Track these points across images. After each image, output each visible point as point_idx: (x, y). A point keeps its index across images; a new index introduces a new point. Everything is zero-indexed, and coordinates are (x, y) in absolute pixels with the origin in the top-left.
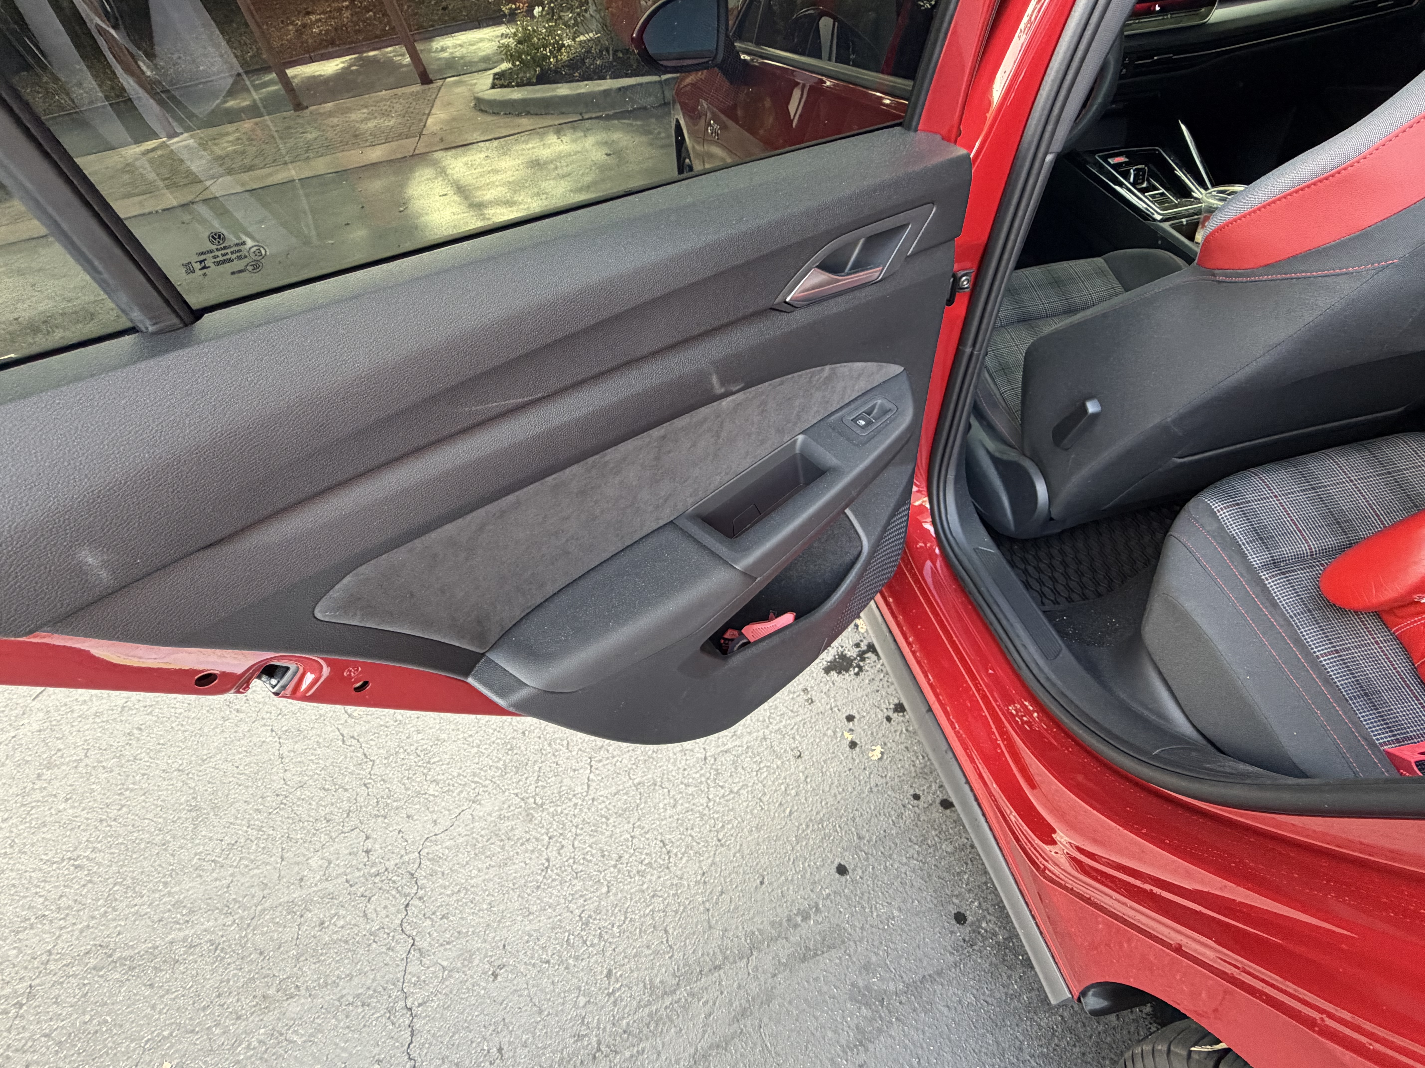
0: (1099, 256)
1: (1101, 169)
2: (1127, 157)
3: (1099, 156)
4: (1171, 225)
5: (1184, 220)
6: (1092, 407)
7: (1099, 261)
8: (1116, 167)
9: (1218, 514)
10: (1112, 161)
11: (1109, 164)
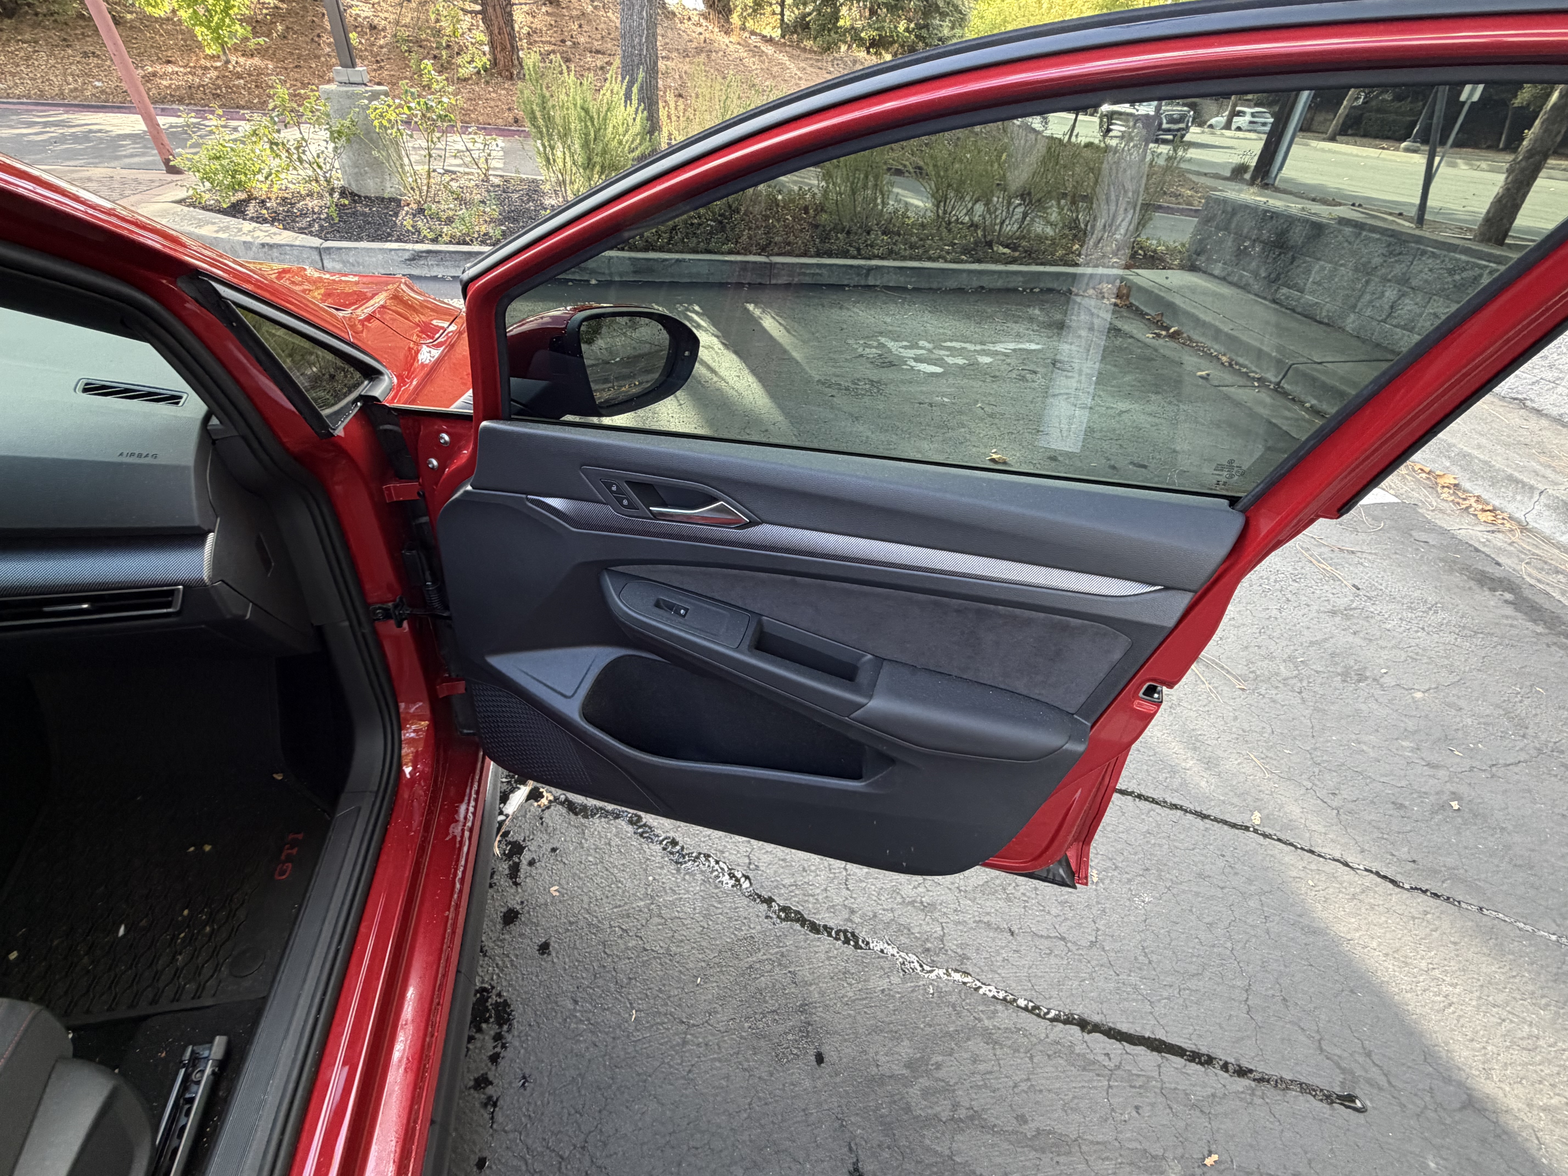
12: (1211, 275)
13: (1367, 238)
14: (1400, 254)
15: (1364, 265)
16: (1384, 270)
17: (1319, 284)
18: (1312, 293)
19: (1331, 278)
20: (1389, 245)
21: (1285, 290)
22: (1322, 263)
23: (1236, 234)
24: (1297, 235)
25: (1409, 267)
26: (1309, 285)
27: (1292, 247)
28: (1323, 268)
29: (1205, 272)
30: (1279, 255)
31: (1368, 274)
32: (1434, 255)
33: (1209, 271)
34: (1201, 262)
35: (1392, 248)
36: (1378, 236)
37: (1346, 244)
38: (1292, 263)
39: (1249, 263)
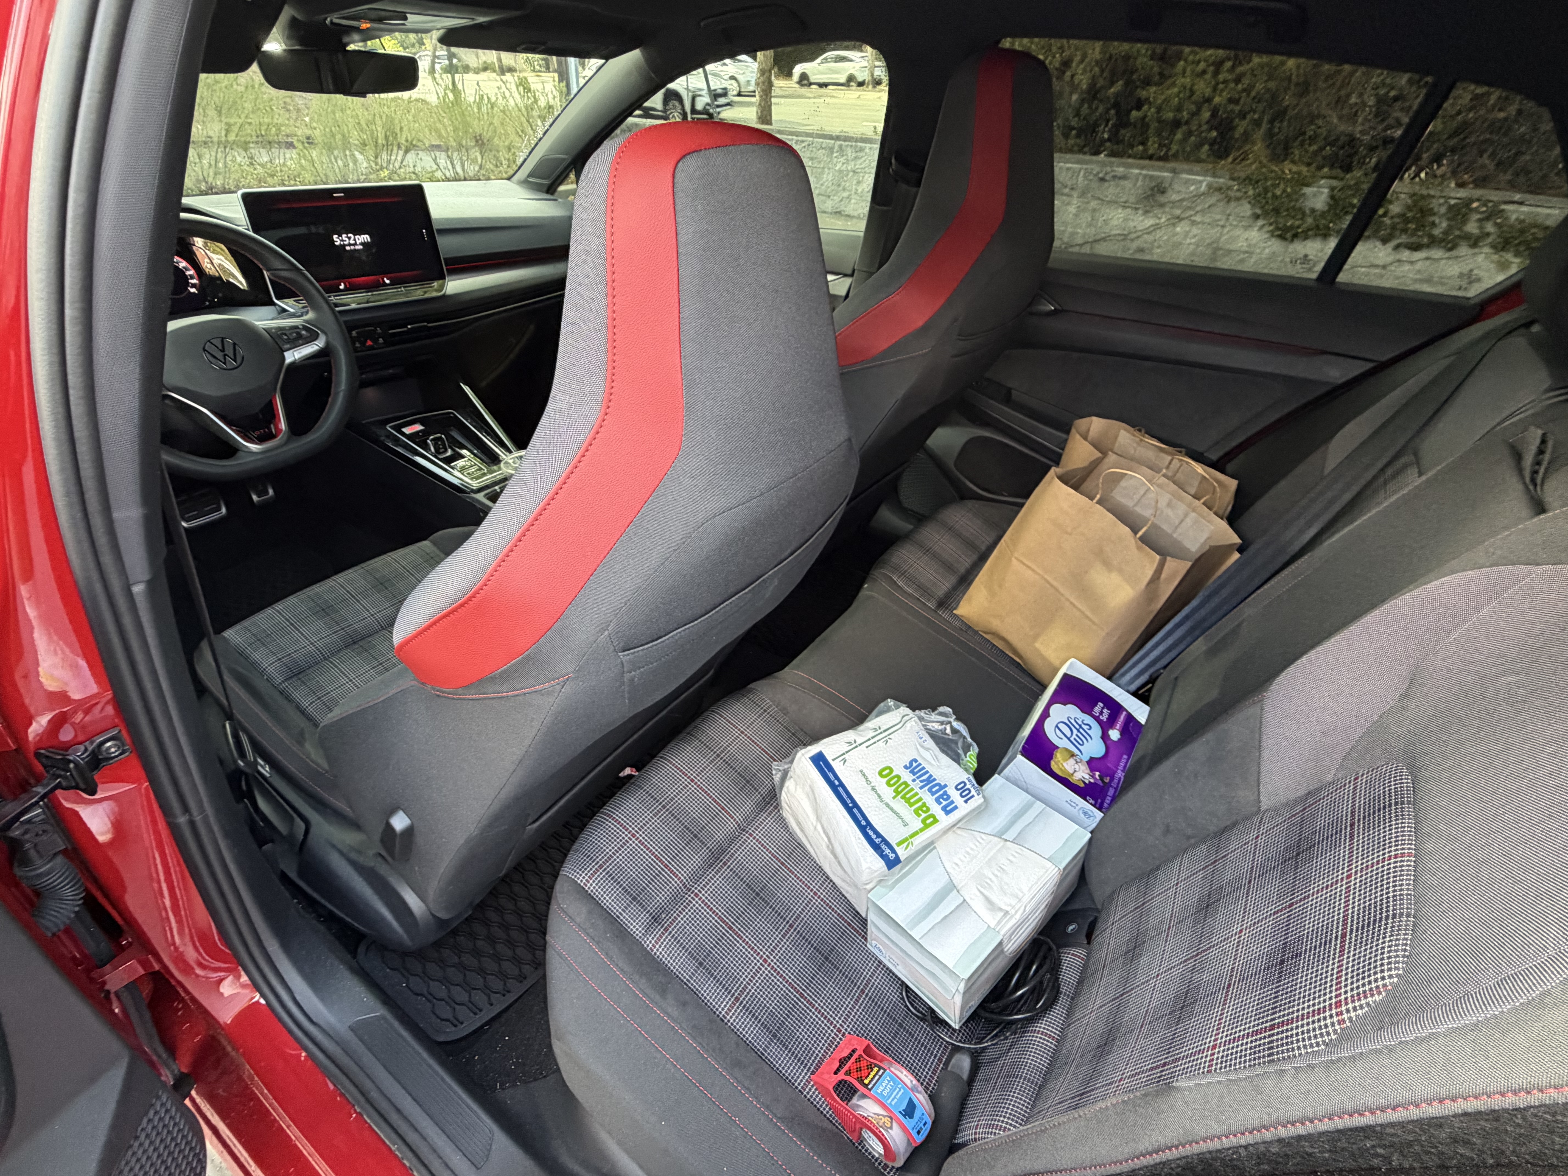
0: (425, 539)
1: (397, 441)
2: (423, 425)
3: (392, 427)
4: (485, 496)
5: (496, 487)
6: (399, 822)
7: (426, 544)
8: (411, 437)
9: (587, 888)
10: (407, 430)
11: (403, 434)
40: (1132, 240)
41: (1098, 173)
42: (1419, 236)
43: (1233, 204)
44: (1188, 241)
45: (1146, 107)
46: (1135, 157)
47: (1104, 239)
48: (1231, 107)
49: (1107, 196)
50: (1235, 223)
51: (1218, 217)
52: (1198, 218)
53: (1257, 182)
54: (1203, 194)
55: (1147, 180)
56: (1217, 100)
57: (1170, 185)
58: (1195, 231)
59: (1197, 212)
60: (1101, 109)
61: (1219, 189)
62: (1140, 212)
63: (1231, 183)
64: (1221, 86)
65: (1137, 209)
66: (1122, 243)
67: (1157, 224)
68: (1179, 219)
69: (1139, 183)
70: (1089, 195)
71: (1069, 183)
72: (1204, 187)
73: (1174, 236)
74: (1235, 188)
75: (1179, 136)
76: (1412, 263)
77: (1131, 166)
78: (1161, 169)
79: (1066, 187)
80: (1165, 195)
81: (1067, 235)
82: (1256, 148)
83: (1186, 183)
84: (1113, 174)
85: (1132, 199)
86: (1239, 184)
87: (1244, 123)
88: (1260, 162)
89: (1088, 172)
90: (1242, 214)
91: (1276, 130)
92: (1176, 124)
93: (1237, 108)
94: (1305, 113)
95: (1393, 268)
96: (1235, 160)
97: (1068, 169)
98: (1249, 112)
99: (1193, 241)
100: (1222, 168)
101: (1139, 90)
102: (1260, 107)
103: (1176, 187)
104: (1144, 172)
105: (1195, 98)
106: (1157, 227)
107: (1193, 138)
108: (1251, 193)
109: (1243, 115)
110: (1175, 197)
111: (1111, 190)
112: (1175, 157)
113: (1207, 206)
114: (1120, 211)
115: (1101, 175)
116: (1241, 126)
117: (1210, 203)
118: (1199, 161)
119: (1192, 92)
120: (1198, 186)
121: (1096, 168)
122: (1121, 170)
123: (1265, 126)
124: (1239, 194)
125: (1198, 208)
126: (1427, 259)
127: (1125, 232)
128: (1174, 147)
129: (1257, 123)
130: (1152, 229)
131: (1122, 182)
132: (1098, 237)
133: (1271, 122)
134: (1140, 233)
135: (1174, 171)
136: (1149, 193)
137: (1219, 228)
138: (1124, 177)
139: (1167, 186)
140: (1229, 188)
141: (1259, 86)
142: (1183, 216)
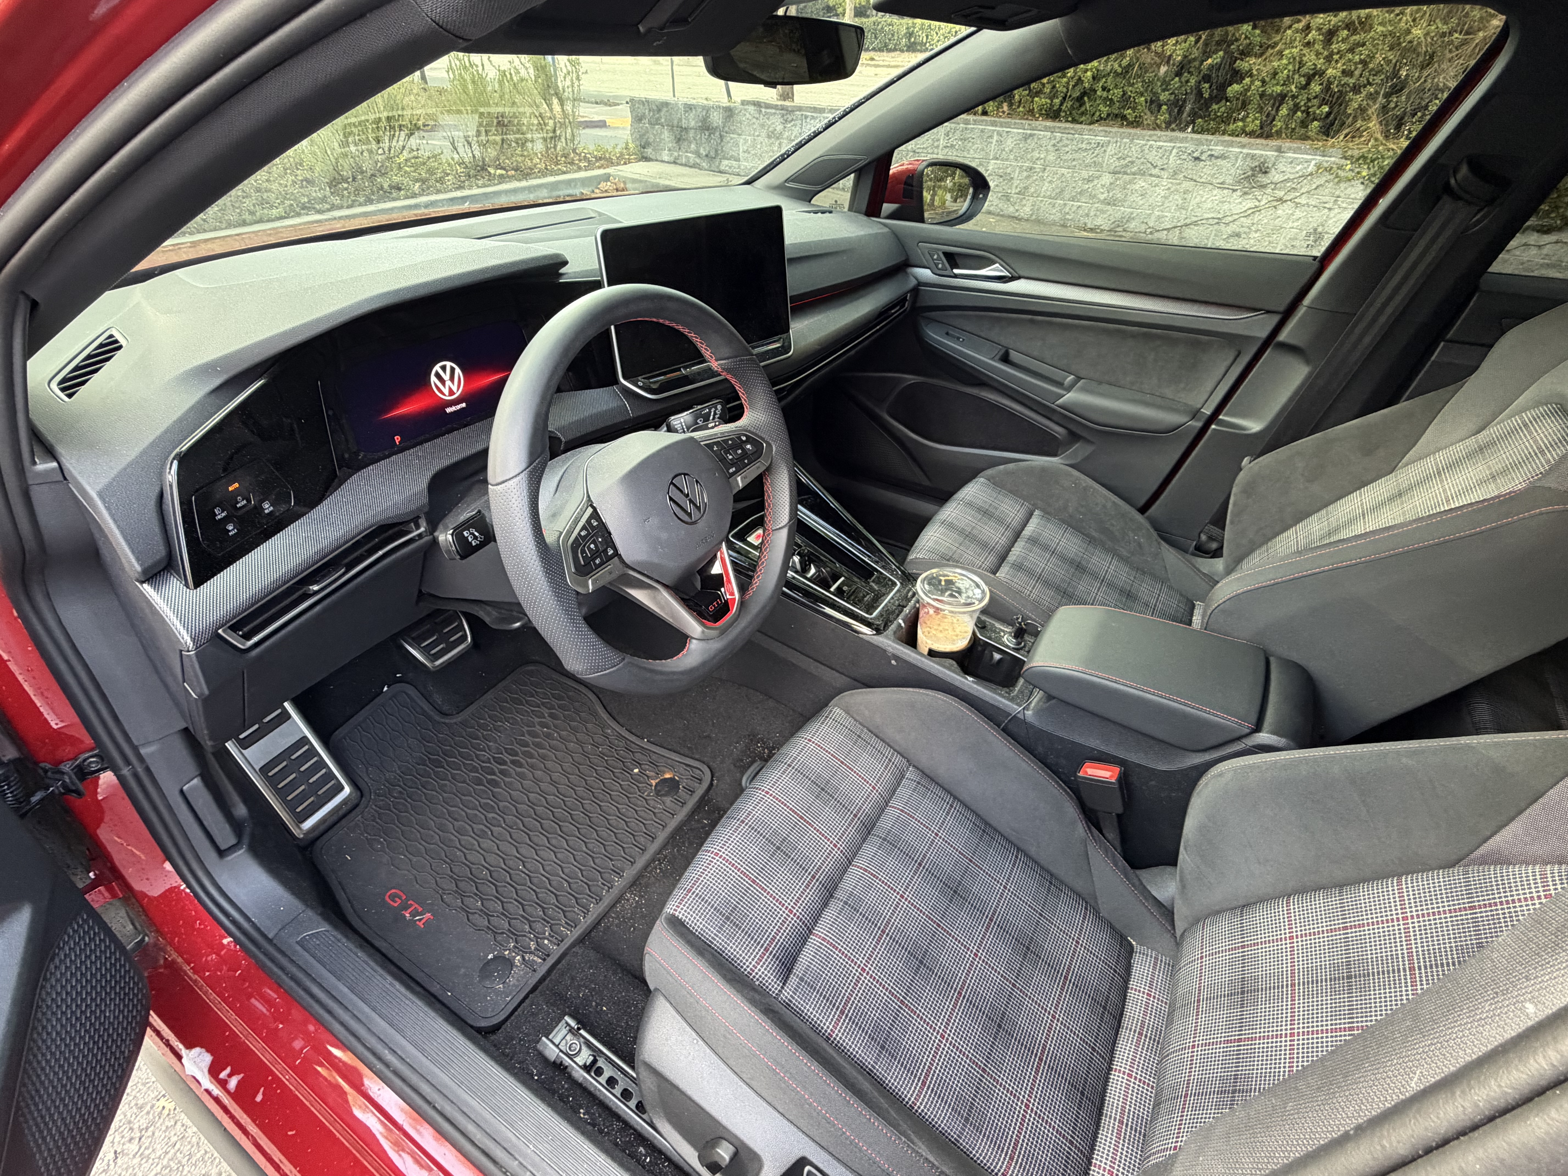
12: (662, 161)
13: (766, 113)
14: (792, 120)
15: (772, 133)
16: (787, 134)
17: (747, 152)
18: (746, 160)
19: (754, 146)
20: (783, 116)
21: (726, 162)
22: (744, 137)
23: (668, 125)
24: (716, 119)
25: (801, 128)
26: (741, 154)
27: (717, 127)
28: (746, 141)
29: (657, 160)
30: (710, 135)
31: (778, 138)
32: (813, 118)
33: (659, 159)
34: (649, 151)
35: (785, 117)
36: (773, 111)
37: (754, 120)
38: (722, 141)
39: (689, 147)
40: (1227, 224)
41: (1193, 152)
42: (1553, 219)
43: (1343, 185)
44: (1291, 225)
45: (1247, 80)
46: (1232, 135)
47: (1195, 223)
48: (1345, 80)
49: (1201, 177)
50: (1344, 205)
51: (1327, 199)
52: (1303, 200)
53: (1372, 161)
54: (1311, 174)
55: (1248, 159)
56: (1330, 72)
57: (1274, 164)
58: (1298, 213)
59: (1303, 194)
60: (1193, 82)
61: (1329, 170)
62: (1239, 193)
63: (1343, 162)
64: (1336, 57)
65: (1234, 191)
66: (1216, 227)
67: (1256, 207)
68: (1281, 200)
69: (1239, 162)
70: (1181, 176)
71: (1159, 164)
72: (1311, 168)
73: (1275, 219)
74: (1349, 167)
75: (1284, 111)
76: (1540, 247)
77: (1231, 144)
78: (1265, 147)
79: (1155, 167)
80: (1269, 175)
81: (1153, 218)
82: (1371, 125)
83: (1291, 163)
84: (1209, 153)
85: (1229, 180)
86: (1352, 163)
87: (1359, 98)
88: (1376, 140)
89: (1181, 151)
90: (1353, 196)
91: (1392, 105)
92: (1282, 98)
93: (1352, 81)
94: (1428, 85)
95: (1518, 253)
96: (1345, 137)
97: (1160, 147)
98: (1365, 86)
99: (1296, 224)
100: (1333, 146)
101: (1238, 61)
102: (1378, 80)
103: (1281, 167)
104: (1245, 151)
105: (1304, 70)
106: (1256, 210)
107: (1299, 114)
108: (1364, 173)
109: (1356, 89)
110: (1278, 178)
111: (1206, 170)
112: (1279, 134)
113: (1314, 186)
114: (1215, 192)
115: (1195, 155)
116: (1356, 101)
117: (1318, 183)
118: (1305, 138)
119: (1301, 64)
120: (1306, 165)
121: (1191, 147)
122: (1219, 149)
123: (1381, 100)
124: (1350, 175)
125: (1304, 190)
126: (1557, 242)
127: (1220, 216)
128: (1278, 124)
129: (1372, 97)
130: (1250, 211)
131: (1220, 162)
132: (1188, 221)
133: (1387, 95)
134: (1236, 217)
135: (1279, 150)
136: (1250, 173)
137: (1326, 210)
138: (1222, 157)
139: (1270, 166)
140: (1340, 167)
141: (1379, 58)
142: (1285, 198)
